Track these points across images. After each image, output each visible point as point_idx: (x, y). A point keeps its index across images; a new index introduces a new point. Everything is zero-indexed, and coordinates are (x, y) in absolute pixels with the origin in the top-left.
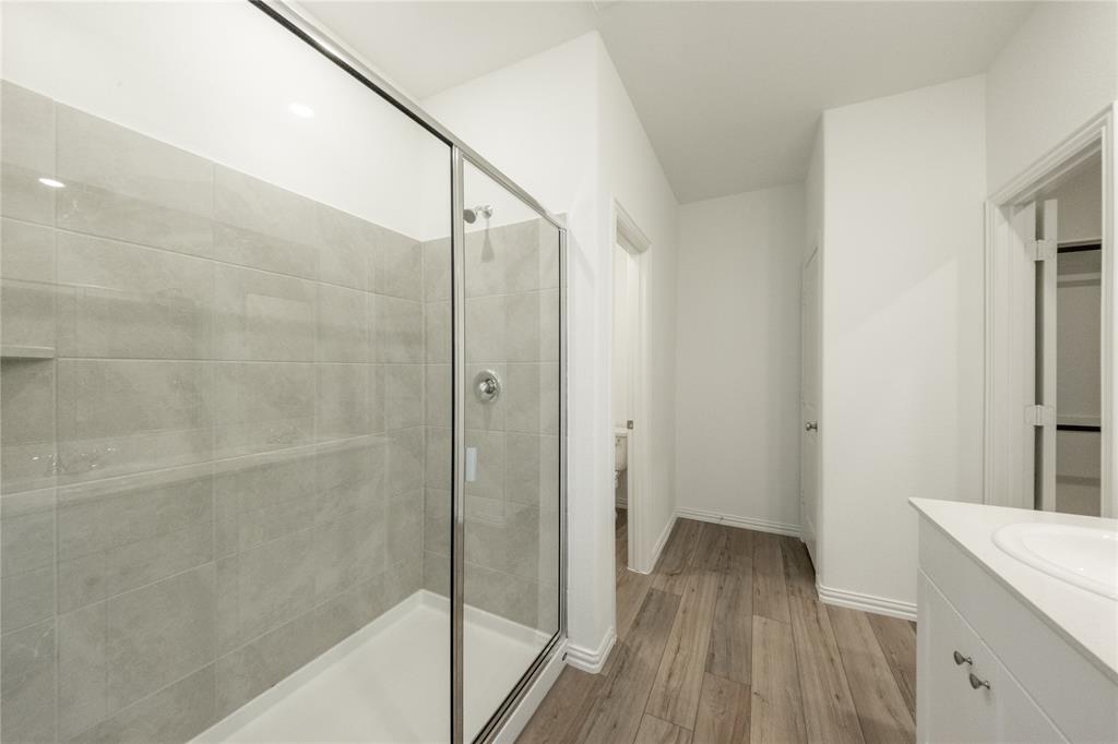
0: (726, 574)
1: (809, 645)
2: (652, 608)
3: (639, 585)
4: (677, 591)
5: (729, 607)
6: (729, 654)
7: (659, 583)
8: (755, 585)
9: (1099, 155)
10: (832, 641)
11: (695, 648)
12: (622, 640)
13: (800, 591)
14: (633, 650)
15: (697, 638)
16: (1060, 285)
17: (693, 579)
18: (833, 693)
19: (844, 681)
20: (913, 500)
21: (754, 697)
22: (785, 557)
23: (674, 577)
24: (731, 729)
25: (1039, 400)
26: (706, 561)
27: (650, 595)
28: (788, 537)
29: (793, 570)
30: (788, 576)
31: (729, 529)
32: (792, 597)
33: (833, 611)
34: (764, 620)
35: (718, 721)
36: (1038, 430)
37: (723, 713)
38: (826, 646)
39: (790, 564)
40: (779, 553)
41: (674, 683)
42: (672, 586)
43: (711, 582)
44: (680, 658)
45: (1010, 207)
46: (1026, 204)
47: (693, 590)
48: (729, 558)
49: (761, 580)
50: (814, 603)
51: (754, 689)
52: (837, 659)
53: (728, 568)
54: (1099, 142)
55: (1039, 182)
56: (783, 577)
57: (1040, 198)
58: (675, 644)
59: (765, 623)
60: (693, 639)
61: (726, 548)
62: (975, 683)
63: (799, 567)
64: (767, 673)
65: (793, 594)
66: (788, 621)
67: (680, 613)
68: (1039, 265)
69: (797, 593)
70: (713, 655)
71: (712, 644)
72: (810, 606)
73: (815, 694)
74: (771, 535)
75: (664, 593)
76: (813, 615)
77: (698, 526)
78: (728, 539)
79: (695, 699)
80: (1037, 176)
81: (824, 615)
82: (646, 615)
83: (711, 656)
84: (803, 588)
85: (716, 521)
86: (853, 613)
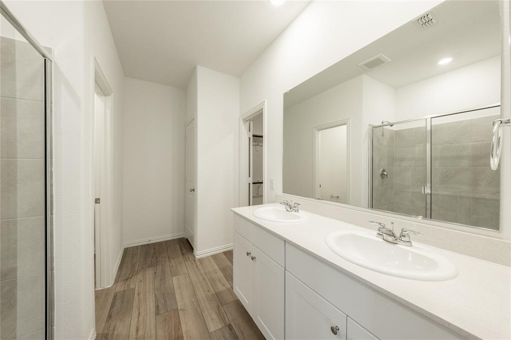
0: (156, 266)
1: (196, 277)
2: (118, 303)
3: (107, 295)
4: (132, 286)
5: (161, 280)
6: (165, 301)
7: (120, 288)
8: (171, 265)
9: (262, 112)
10: (203, 271)
11: (148, 308)
12: (101, 332)
13: (189, 259)
14: (110, 333)
15: (148, 303)
16: (253, 145)
17: (140, 276)
18: (207, 290)
19: (209, 284)
20: (233, 209)
21: (180, 312)
22: (180, 248)
23: (128, 281)
24: (174, 333)
25: (249, 176)
26: (145, 264)
27: (115, 296)
28: (180, 239)
29: (184, 251)
30: (183, 254)
31: (154, 244)
32: (186, 262)
33: (201, 260)
34: (177, 277)
35: (167, 333)
36: (249, 184)
37: (168, 329)
38: (201, 274)
39: (183, 249)
40: (178, 246)
41: (140, 333)
42: (129, 285)
43: (150, 273)
44: (141, 318)
45: (245, 120)
46: (247, 121)
47: (141, 281)
48: (157, 257)
49: (172, 261)
50: (194, 260)
51: (179, 308)
52: (205, 277)
53: (157, 262)
54: (262, 109)
55: (250, 116)
56: (181, 256)
57: (250, 120)
58: (137, 313)
59: (178, 278)
60: (146, 305)
61: (154, 254)
62: (253, 258)
63: (186, 249)
64: (183, 299)
65: (186, 261)
66: (187, 272)
67: (136, 296)
68: (249, 138)
69: (188, 260)
70: (158, 306)
71: (157, 301)
72: (193, 262)
73: (201, 294)
74: (173, 240)
75: (124, 291)
76: (195, 265)
77: (137, 248)
78: (154, 249)
79: (153, 332)
80: (249, 115)
81: (198, 263)
82: (115, 309)
83: (157, 307)
84: (189, 256)
85: (147, 243)
86: (207, 257)
